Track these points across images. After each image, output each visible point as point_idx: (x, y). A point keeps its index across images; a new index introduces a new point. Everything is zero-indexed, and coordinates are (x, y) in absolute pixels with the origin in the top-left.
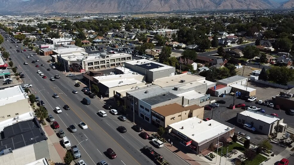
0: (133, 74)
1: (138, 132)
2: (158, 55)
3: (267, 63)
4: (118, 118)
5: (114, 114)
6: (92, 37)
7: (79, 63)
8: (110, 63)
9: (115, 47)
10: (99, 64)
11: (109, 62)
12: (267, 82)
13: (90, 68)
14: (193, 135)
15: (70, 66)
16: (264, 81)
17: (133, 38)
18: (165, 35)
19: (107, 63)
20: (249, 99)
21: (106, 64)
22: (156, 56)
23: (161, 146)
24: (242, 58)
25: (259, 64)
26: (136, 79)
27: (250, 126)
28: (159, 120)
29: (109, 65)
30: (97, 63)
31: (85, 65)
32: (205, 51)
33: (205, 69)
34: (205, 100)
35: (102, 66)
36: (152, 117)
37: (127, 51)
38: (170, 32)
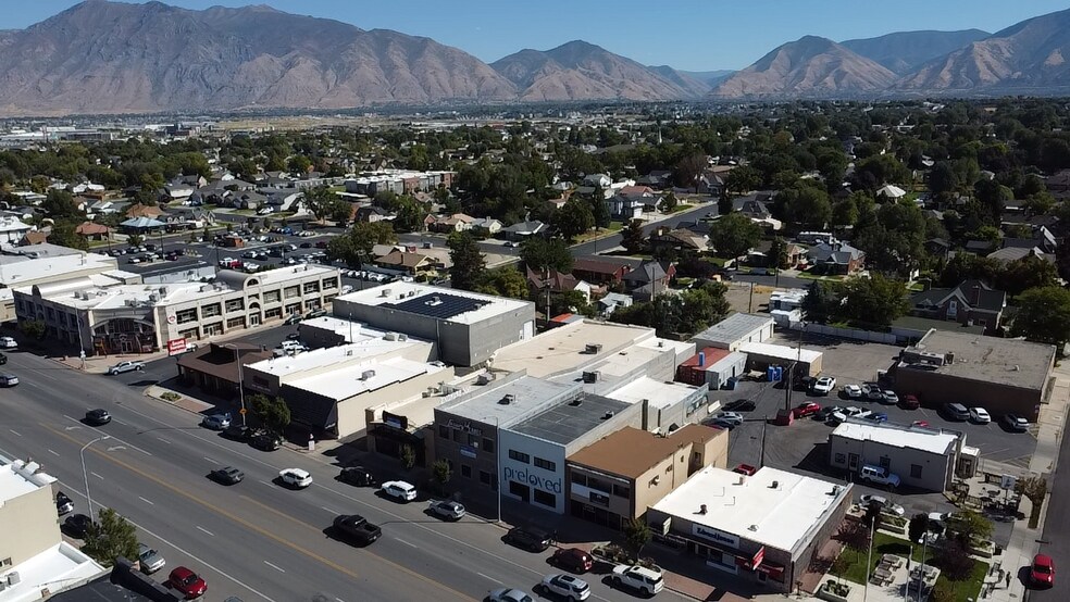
0: (384, 338)
1: (539, 549)
2: (427, 263)
3: (787, 267)
4: (428, 512)
5: (402, 500)
6: (110, 210)
7: (139, 317)
8: (264, 307)
9: (234, 245)
10: (220, 314)
11: (260, 301)
12: (830, 329)
13: (187, 334)
14: (753, 528)
15: (100, 330)
16: (820, 326)
17: (285, 207)
18: (401, 192)
19: (251, 307)
20: (818, 387)
21: (247, 312)
22: (419, 269)
23: (658, 587)
24: (704, 257)
25: (768, 274)
26: (408, 356)
27: (882, 471)
28: (607, 495)
29: (259, 313)
30: (212, 309)
31: (165, 322)
32: (575, 242)
33: (619, 303)
34: (698, 405)
35: (232, 323)
36: (568, 488)
37: (294, 258)
38: (418, 180)
